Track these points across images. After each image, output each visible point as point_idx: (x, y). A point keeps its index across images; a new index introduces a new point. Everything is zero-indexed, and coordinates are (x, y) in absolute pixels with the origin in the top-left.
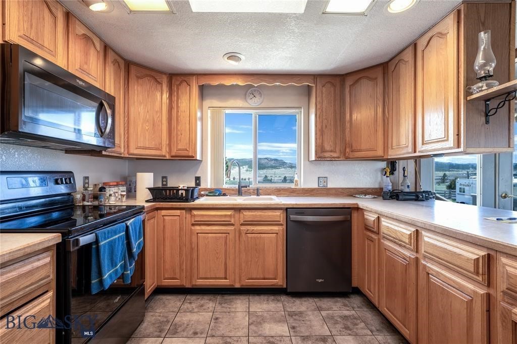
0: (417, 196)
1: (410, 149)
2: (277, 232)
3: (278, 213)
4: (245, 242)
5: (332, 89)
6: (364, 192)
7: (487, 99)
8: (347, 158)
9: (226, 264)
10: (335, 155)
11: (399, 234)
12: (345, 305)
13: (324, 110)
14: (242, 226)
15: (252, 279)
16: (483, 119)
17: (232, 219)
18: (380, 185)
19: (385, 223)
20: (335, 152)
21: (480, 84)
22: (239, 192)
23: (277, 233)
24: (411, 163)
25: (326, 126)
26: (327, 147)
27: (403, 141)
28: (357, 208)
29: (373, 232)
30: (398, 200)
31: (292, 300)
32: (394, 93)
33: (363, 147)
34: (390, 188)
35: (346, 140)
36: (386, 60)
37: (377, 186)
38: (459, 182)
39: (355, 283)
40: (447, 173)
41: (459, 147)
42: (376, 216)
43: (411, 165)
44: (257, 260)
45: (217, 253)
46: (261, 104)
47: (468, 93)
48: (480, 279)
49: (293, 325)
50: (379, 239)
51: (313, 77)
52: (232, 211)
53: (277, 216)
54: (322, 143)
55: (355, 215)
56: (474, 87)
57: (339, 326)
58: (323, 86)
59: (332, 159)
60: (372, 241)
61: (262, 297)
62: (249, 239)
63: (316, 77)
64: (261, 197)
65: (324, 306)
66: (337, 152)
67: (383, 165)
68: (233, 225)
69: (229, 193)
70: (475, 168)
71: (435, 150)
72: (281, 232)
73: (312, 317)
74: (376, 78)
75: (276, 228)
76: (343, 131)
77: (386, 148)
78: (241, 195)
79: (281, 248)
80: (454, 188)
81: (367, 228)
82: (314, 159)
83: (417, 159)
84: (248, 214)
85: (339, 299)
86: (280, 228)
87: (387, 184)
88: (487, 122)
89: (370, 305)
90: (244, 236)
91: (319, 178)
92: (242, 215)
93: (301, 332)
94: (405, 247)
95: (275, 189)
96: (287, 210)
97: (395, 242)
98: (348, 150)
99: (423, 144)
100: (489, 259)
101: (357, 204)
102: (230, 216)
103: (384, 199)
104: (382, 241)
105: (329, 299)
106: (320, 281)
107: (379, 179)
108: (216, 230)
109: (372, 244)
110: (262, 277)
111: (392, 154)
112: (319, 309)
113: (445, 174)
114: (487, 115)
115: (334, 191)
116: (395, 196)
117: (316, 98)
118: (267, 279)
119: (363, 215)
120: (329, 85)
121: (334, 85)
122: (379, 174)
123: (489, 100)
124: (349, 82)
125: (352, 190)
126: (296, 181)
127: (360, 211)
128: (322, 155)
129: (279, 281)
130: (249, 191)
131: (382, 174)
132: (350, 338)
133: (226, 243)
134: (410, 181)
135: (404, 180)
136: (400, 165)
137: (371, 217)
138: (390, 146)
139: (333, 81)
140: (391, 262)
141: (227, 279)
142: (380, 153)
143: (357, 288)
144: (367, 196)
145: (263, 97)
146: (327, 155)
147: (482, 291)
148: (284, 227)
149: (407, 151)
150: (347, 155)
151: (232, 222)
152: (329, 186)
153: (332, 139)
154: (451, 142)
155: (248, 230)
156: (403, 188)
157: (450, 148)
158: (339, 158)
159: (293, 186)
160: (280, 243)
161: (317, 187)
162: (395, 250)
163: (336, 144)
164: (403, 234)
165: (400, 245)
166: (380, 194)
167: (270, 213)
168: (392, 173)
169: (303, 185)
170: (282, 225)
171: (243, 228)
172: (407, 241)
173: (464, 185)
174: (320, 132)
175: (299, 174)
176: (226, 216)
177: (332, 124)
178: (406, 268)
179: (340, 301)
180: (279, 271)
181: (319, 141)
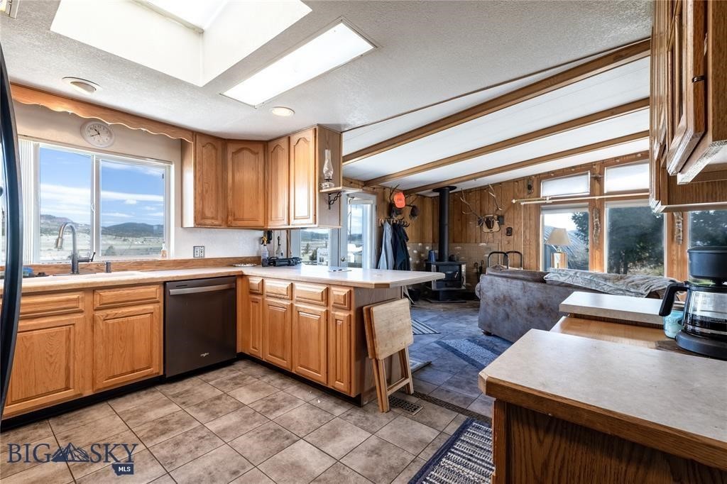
0: (289, 262)
1: (286, 222)
2: (152, 311)
3: (153, 289)
4: (102, 331)
5: (213, 151)
6: (244, 261)
7: (330, 193)
8: (229, 227)
9: (67, 369)
10: (216, 223)
11: (279, 289)
12: (231, 371)
13: (204, 173)
14: (97, 312)
15: (114, 377)
16: (328, 206)
17: (80, 304)
18: (258, 254)
19: (268, 283)
20: (217, 219)
21: (326, 184)
22: (74, 269)
23: (152, 313)
24: (284, 233)
25: (207, 191)
26: (208, 213)
27: (280, 215)
28: (242, 276)
29: (257, 294)
30: (275, 266)
31: (171, 386)
32: (273, 171)
33: (246, 216)
34: (267, 256)
35: (228, 208)
36: (266, 139)
37: (255, 255)
38: (320, 251)
39: (239, 350)
40: (310, 242)
41: (315, 224)
42: (261, 279)
43: (284, 235)
44: (121, 351)
45: (51, 356)
46: (109, 146)
47: (320, 188)
48: (324, 303)
49: (183, 401)
50: (263, 299)
51: (191, 133)
52: (80, 293)
53: (153, 292)
54: (203, 209)
55: (239, 282)
56: (323, 185)
57: (229, 386)
58: (203, 147)
59: (213, 226)
60: (257, 302)
61: (128, 397)
62: (110, 327)
63: (196, 134)
64: (113, 273)
65: (209, 378)
66: (219, 218)
67: (261, 234)
68: (81, 312)
69: (48, 272)
70: (327, 238)
71: (302, 224)
72: (157, 311)
73: (201, 390)
74: (258, 153)
75: (150, 307)
76: (225, 197)
77: (266, 219)
78: (78, 273)
79: (157, 329)
80: (316, 259)
81: (252, 292)
82: (193, 226)
83: (288, 230)
84: (108, 295)
85: (224, 369)
86: (156, 306)
87: (265, 251)
88: (330, 208)
89: (255, 361)
90: (101, 323)
91: (194, 247)
92: (97, 298)
93: (193, 403)
94: (284, 298)
95: (134, 263)
96: (165, 284)
97: (277, 297)
98: (230, 218)
99: (295, 219)
100: (327, 290)
101: (241, 271)
102: (77, 300)
103: (263, 266)
104: (266, 299)
105: (213, 372)
106: (204, 355)
107: (258, 248)
108: (48, 323)
109: (256, 304)
110: (129, 370)
111: (271, 226)
112: (207, 382)
113: (308, 244)
114: (329, 204)
115: (212, 262)
116: (272, 262)
117: (195, 157)
118: (137, 371)
119: (248, 280)
120: (210, 147)
121: (215, 148)
122: (257, 243)
123: (330, 194)
124: (231, 149)
125: (231, 260)
126: (164, 252)
127: (244, 278)
128: (202, 222)
129: (156, 369)
130: (89, 267)
131: (260, 243)
132: (241, 388)
133: (68, 338)
134: (283, 249)
135: (279, 248)
136: (275, 235)
137: (255, 281)
138: (269, 217)
139: (214, 144)
140: (274, 314)
141: (70, 389)
142: (261, 223)
143: (241, 353)
144: (247, 265)
145: (113, 137)
146: (208, 222)
147: (324, 310)
148: (161, 304)
149: (283, 224)
150: (229, 223)
151: (81, 307)
152: (206, 257)
153: (214, 205)
154: (311, 220)
155: (108, 315)
156: (278, 256)
157: (311, 224)
158: (220, 226)
159: (159, 258)
160: (156, 324)
161: (192, 258)
162: (277, 303)
163: (218, 211)
164: (282, 288)
165: (280, 298)
166: (258, 261)
167: (141, 290)
168: (268, 242)
169: (173, 255)
170: (158, 302)
171: (98, 314)
172: (285, 293)
173: (323, 255)
174: (200, 197)
175: (167, 242)
176: (68, 301)
177: (213, 188)
178: (285, 313)
179: (225, 371)
180: (154, 357)
181: (199, 207)
